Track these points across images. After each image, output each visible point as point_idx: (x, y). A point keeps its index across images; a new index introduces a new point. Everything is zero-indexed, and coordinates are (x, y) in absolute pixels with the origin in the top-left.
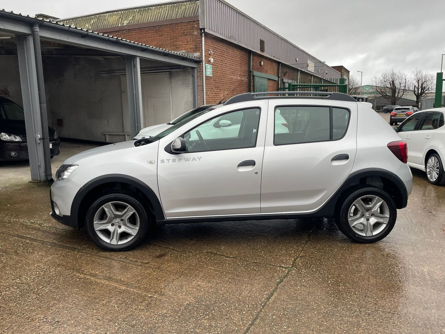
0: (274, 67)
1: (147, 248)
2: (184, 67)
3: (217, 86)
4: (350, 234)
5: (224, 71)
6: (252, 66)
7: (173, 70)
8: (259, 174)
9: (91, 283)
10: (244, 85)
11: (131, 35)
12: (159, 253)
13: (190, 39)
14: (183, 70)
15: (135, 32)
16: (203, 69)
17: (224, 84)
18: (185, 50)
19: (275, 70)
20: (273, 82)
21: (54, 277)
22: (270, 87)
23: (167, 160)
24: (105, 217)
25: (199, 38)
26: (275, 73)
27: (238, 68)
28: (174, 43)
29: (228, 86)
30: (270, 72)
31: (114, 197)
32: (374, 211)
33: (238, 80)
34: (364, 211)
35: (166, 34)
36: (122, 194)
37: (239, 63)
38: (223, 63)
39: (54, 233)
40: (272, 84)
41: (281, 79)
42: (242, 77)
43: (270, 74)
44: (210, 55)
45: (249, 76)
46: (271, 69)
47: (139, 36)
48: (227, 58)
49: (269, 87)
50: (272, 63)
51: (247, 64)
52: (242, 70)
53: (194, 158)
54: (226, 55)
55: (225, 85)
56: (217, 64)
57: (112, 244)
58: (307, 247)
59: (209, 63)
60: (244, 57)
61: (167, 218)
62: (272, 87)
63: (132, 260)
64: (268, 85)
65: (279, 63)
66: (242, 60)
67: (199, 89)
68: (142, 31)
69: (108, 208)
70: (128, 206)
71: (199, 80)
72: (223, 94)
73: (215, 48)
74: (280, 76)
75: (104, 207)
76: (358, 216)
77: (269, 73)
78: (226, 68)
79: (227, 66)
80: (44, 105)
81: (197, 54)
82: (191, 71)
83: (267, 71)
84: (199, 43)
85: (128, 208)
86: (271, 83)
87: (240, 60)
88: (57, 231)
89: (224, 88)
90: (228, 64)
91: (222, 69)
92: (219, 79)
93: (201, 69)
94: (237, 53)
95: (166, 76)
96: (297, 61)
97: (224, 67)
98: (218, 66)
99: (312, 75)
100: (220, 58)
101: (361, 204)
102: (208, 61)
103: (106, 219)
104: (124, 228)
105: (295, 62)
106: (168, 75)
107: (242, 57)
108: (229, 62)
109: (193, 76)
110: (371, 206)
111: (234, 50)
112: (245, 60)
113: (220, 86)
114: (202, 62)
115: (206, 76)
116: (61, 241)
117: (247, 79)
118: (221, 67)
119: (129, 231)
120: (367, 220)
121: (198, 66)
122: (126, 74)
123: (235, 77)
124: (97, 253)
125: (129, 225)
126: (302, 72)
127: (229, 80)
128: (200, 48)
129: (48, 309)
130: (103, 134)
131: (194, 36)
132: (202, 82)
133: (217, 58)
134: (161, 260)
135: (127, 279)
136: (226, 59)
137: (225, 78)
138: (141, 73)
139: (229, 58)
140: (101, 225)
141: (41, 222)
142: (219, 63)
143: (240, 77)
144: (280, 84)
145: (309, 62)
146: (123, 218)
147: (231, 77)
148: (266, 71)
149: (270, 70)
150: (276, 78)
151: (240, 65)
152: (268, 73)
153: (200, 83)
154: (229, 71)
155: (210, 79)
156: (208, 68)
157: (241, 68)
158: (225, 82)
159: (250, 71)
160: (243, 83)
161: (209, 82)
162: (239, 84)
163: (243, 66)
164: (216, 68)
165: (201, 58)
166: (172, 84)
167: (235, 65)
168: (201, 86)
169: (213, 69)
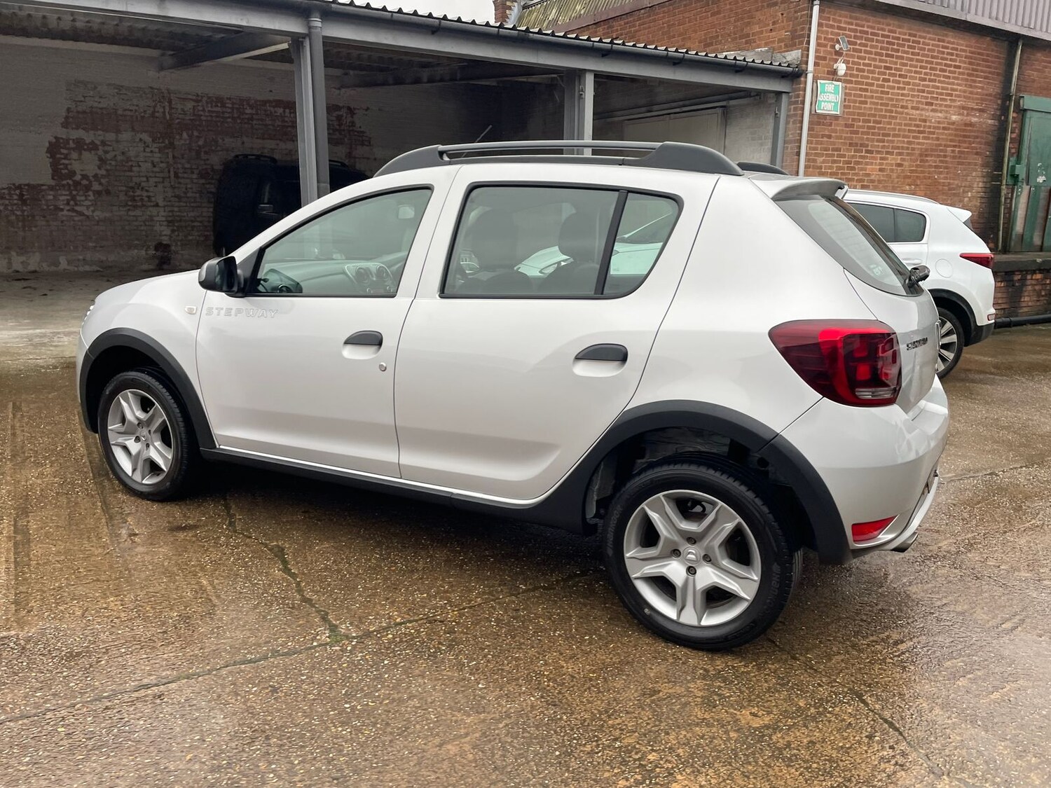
2: (759, 93)
3: (855, 141)
5: (891, 99)
6: (1018, 79)
7: (732, 103)
8: (389, 372)
10: (977, 137)
11: (654, 21)
13: (782, 14)
14: (755, 100)
15: (664, 12)
16: (804, 95)
17: (888, 135)
18: (766, 45)
23: (216, 309)
25: (803, 10)
27: (955, 87)
28: (742, 30)
29: (903, 142)
31: (132, 380)
32: (709, 549)
33: (953, 123)
35: (728, 7)
37: (963, 74)
38: (894, 75)
42: (968, 115)
44: (839, 53)
45: (1004, 110)
47: (669, 21)
48: (911, 60)
51: (998, 74)
52: (971, 93)
54: (907, 53)
55: (890, 138)
56: (868, 78)
57: (134, 480)
59: (831, 77)
60: (988, 55)
61: (221, 447)
66: (978, 65)
68: (679, 8)
69: (127, 403)
70: (154, 402)
72: (881, 164)
73: (866, 33)
75: (120, 400)
78: (903, 89)
79: (908, 83)
81: (793, 56)
84: (803, 23)
85: (155, 406)
87: (970, 63)
89: (883, 147)
90: (915, 78)
91: (882, 92)
92: (864, 121)
93: (798, 96)
94: (961, 44)
95: (714, 118)
97: (893, 88)
98: (867, 84)
100: (881, 61)
101: (667, 514)
102: (829, 73)
104: (152, 452)
106: (720, 114)
107: (979, 54)
108: (916, 72)
109: (777, 114)
111: (946, 35)
112: (992, 62)
113: (873, 140)
114: (806, 77)
115: (814, 115)
117: (990, 121)
118: (882, 86)
119: (159, 460)
120: (687, 572)
121: (792, 89)
123: (940, 115)
127: (910, 125)
128: (802, 36)
131: (792, 6)
132: (798, 132)
133: (867, 61)
136: (905, 64)
139: (918, 61)
142: (876, 76)
143: (960, 114)
147: (922, 115)
151: (967, 80)
153: (791, 134)
154: (915, 99)
155: (831, 123)
156: (827, 92)
157: (971, 86)
158: (894, 129)
159: (1006, 97)
160: (971, 131)
161: (825, 129)
162: (956, 135)
163: (980, 82)
164: (861, 89)
165: (804, 66)
166: (727, 138)
167: (942, 79)
168: (795, 141)
169: (846, 94)
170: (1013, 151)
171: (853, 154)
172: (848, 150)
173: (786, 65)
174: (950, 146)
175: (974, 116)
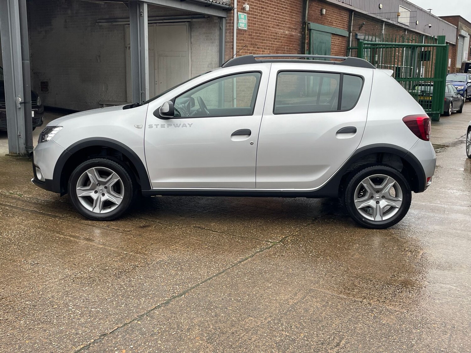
0: (342, 17)
1: (132, 220)
2: (209, 16)
3: (253, 42)
4: (356, 217)
5: (264, 23)
6: (308, 15)
7: (194, 20)
8: (255, 145)
9: (70, 241)
10: (295, 42)
12: (143, 225)
14: (207, 19)
16: (234, 19)
17: (264, 40)
19: (344, 21)
20: (340, 39)
21: (35, 235)
22: (335, 45)
23: (155, 125)
24: (88, 184)
26: (344, 26)
27: (286, 18)
29: (270, 43)
30: (337, 24)
31: (98, 162)
32: (384, 193)
33: (286, 35)
34: (374, 192)
36: (107, 159)
37: (288, 11)
38: (264, 11)
39: (35, 203)
40: (339, 42)
41: (354, 34)
42: (291, 31)
43: (337, 26)
45: (303, 29)
46: (338, 20)
49: (333, 45)
50: (340, 12)
51: (300, 12)
52: (292, 21)
53: (184, 124)
55: (265, 42)
56: (255, 12)
57: (94, 213)
58: (306, 229)
59: (243, 11)
61: (154, 188)
62: (337, 45)
63: (114, 228)
64: (332, 43)
65: (351, 11)
66: (293, 7)
67: (228, 47)
69: (92, 174)
70: (113, 172)
71: (228, 34)
74: (352, 30)
75: (87, 172)
76: (366, 197)
77: (335, 26)
78: (268, 18)
79: (270, 15)
80: (28, 62)
82: (217, 21)
83: (332, 23)
85: (113, 174)
86: (337, 41)
87: (291, 7)
88: (38, 201)
89: (263, 46)
90: (272, 13)
91: (261, 19)
92: (256, 33)
93: (231, 20)
95: (183, 28)
96: (380, 8)
97: (264, 17)
98: (256, 15)
99: (405, 30)
100: (260, 4)
101: (370, 184)
102: (241, 9)
103: (89, 185)
104: (107, 196)
105: (378, 11)
106: (187, 25)
107: (294, 2)
108: (272, 10)
109: (220, 28)
110: (380, 187)
112: (298, 6)
113: (259, 42)
114: (234, 11)
115: (238, 29)
116: (43, 210)
117: (299, 34)
118: (261, 16)
119: (113, 199)
120: (376, 203)
121: (227, 16)
122: (129, 24)
123: (282, 31)
124: (79, 221)
125: (112, 193)
126: (388, 25)
127: (271, 35)
129: (29, 255)
130: (100, 103)
132: (232, 37)
133: (255, 4)
134: (143, 230)
135: (106, 241)
136: (268, 6)
137: (266, 32)
138: (148, 23)
139: (273, 5)
140: (84, 191)
141: (20, 193)
142: (259, 11)
143: (289, 31)
144: (352, 41)
145: (401, 10)
146: (107, 185)
147: (275, 31)
148: (330, 22)
149: (337, 22)
150: (346, 34)
151: (290, 15)
152: (333, 25)
153: (228, 38)
154: (273, 23)
155: (244, 33)
156: (242, 18)
157: (291, 18)
158: (266, 37)
159: (304, 23)
160: (292, 39)
161: (242, 36)
162: (288, 41)
163: (294, 16)
164: (254, 18)
165: (232, 5)
166: (192, 38)
167: (282, 14)
168: (231, 42)
169: (249, 20)
170: (307, 49)
171: (252, 49)
172: (251, 47)
173: (225, 4)
174: (286, 46)
175: (293, 31)
